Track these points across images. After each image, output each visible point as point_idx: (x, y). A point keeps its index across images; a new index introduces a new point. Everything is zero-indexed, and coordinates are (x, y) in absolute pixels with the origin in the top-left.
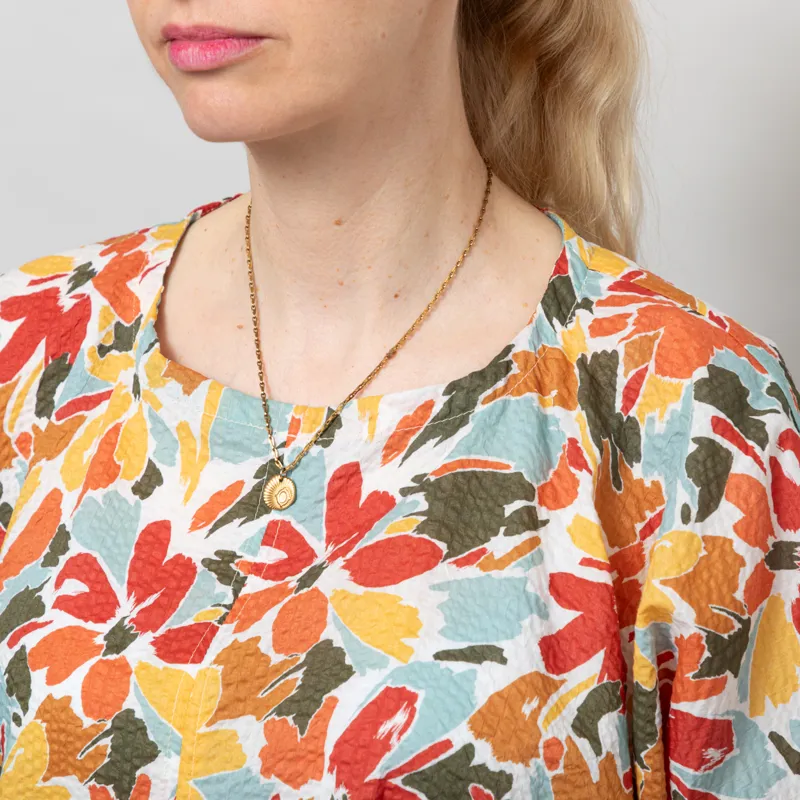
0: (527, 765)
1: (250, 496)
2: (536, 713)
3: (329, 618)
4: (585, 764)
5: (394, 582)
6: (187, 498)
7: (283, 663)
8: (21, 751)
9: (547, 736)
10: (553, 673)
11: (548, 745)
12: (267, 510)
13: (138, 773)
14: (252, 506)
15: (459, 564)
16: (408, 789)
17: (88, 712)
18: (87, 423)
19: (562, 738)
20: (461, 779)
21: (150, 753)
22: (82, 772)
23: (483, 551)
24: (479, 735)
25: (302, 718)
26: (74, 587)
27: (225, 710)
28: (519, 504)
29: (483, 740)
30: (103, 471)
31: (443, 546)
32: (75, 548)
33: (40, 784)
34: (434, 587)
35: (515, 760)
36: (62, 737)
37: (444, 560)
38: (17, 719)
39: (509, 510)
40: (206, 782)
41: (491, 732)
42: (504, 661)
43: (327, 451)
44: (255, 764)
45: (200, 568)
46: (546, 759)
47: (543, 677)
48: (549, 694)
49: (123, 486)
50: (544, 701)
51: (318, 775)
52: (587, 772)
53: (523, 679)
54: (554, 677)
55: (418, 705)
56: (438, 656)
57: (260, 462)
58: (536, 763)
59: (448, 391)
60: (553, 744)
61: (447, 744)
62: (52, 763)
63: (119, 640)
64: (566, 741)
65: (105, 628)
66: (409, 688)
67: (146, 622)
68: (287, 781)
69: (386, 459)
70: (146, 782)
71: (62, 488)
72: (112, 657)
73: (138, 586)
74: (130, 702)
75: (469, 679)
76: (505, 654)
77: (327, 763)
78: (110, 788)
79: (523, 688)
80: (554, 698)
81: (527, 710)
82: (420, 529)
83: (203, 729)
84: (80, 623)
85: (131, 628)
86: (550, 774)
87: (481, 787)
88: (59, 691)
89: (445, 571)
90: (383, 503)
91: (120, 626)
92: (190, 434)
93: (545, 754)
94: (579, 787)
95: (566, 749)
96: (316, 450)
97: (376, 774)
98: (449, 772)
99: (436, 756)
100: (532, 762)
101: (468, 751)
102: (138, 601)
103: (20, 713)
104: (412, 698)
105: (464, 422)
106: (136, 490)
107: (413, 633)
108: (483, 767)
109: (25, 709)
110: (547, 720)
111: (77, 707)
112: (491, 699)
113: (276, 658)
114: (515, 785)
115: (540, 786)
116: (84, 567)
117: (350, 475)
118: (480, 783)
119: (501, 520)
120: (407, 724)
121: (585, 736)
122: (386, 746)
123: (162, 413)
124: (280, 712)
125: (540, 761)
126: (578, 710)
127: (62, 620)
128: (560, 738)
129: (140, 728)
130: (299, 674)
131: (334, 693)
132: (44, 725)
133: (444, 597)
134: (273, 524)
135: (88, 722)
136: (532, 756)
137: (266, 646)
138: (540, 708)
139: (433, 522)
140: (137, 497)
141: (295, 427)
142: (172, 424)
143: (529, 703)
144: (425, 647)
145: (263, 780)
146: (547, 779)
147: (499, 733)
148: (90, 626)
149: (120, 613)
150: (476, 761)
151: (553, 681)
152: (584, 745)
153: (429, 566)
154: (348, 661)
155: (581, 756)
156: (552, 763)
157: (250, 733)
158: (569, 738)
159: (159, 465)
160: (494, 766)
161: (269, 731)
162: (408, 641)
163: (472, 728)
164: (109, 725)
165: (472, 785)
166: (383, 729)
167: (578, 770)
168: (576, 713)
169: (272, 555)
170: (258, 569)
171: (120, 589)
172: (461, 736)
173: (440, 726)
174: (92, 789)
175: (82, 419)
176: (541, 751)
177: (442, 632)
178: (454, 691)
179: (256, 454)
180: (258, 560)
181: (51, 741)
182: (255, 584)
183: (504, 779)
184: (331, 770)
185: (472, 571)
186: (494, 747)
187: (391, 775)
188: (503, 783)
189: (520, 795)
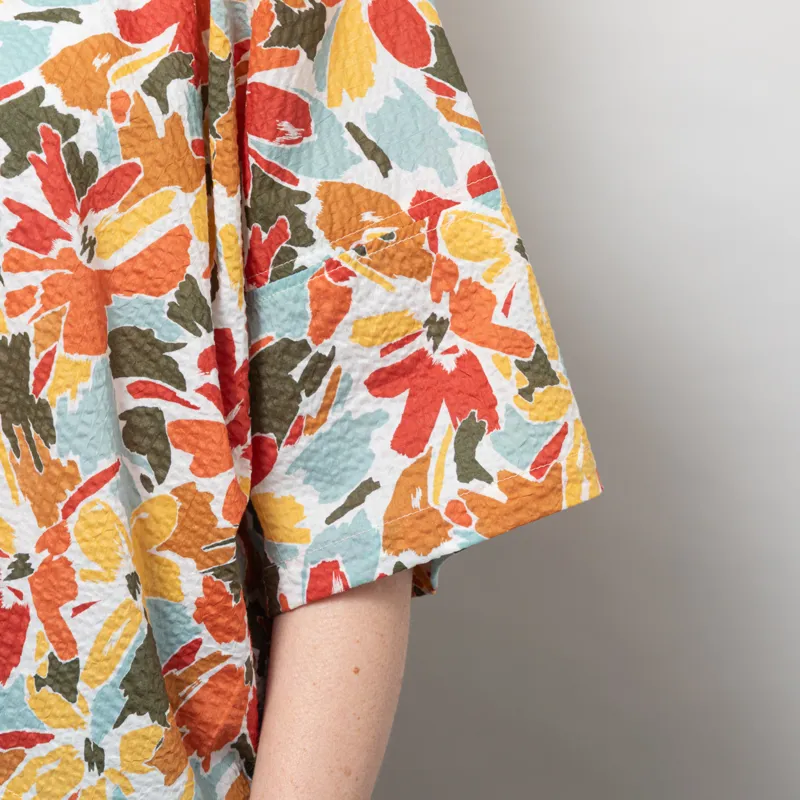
0: (95, 113)
2: (105, 68)
4: (151, 119)
9: (114, 88)
10: (128, 40)
11: (115, 97)
19: (130, 93)
20: (30, 118)
24: (50, 80)
29: (54, 85)
35: (82, 106)
41: (62, 79)
42: (79, 21)
46: (114, 111)
47: (117, 40)
48: (121, 56)
50: (115, 59)
52: (151, 127)
53: (95, 37)
54: (129, 44)
56: (19, 17)
58: (103, 113)
60: (120, 96)
61: (19, 86)
64: (134, 96)
75: (45, 35)
76: (80, 16)
79: (96, 45)
80: (126, 60)
81: (97, 63)
86: (117, 126)
87: (49, 126)
93: (112, 105)
94: (145, 141)
95: (133, 103)
98: (20, 111)
99: (8, 96)
100: (100, 111)
101: (38, 93)
108: (52, 108)
110: (116, 75)
112: (64, 52)
114: (81, 129)
115: (106, 136)
118: (49, 123)
121: (153, 96)
125: (108, 112)
126: (150, 75)
128: (127, 91)
136: (100, 106)
138: (110, 64)
143: (100, 58)
146: (114, 131)
147: (70, 80)
150: (45, 104)
151: (127, 47)
152: (151, 103)
155: (148, 112)
156: (119, 115)
158: (137, 94)
160: (63, 109)
163: (43, 73)
165: (41, 124)
167: (144, 124)
168: (147, 77)
172: (32, 80)
173: (13, 71)
176: (109, 102)
178: (28, 42)
183: (71, 122)
186: (64, 92)
188: (70, 125)
189: (86, 140)
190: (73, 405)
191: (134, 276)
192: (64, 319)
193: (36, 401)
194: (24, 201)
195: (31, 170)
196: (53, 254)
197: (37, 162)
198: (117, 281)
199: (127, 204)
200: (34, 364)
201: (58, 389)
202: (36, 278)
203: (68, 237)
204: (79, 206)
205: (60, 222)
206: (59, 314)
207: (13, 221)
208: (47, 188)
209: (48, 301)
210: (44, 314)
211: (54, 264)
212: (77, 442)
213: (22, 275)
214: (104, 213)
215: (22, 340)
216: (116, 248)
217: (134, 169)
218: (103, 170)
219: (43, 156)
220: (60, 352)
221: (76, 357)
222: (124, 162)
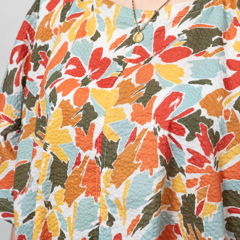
0: (218, 118)
1: (129, 39)
2: (221, 101)
3: (154, 72)
4: (237, 118)
5: (176, 61)
6: (108, 40)
7: (139, 87)
8: (53, 118)
9: (225, 108)
10: (227, 90)
11: (225, 111)
12: (134, 43)
13: (91, 123)
14: (129, 42)
15: (197, 56)
16: (179, 123)
17: (75, 104)
18: (76, 21)
19: (230, 109)
20: (197, 121)
21: (95, 116)
22: (73, 124)
23: (205, 52)
24: (203, 107)
25: (145, 103)
26: (72, 67)
27: (120, 102)
28: (217, 37)
29: (204, 109)
30: (82, 33)
31: (192, 50)
32: (72, 56)
33: (60, 129)
34: (189, 62)
35: (214, 116)
36: (67, 113)
37: (192, 54)
38: (52, 109)
39: (213, 39)
40: (113, 124)
41: (207, 106)
42: (211, 84)
43: (154, 23)
44: (129, 117)
45: (112, 61)
46: (225, 116)
47: (224, 90)
48: (226, 96)
49: (88, 38)
50: (224, 98)
51: (150, 120)
52: (238, 121)
53: (217, 90)
54: (228, 91)
55: (183, 97)
56: (190, 83)
57: (132, 28)
58: (221, 117)
59: (194, 4)
60: (227, 111)
61: (192, 109)
62: (64, 122)
63: (86, 82)
64: (231, 110)
65: (81, 79)
66: (180, 92)
67: (94, 77)
68: (140, 123)
69: (173, 25)
70: (94, 125)
71: (68, 41)
72: (83, 87)
73: (92, 66)
74: (89, 100)
75: (200, 89)
76: (212, 82)
77: (153, 116)
78: (82, 128)
79: (218, 93)
80: (227, 97)
81: (219, 100)
82: (184, 45)
83: (113, 108)
84: (73, 77)
85: (90, 78)
86: (226, 121)
87: (203, 123)
88: (66, 98)
89: (192, 57)
90: (172, 39)
91: (86, 78)
92: (110, 21)
93: (224, 114)
94: (235, 126)
95: (231, 113)
96: (151, 23)
97: (169, 118)
98: (193, 118)
99: (189, 113)
100: (220, 117)
101: (199, 112)
102: (92, 71)
103: (53, 106)
104: (181, 95)
105: (199, 13)
106: (92, 39)
107: (182, 76)
108: (204, 117)
109: (55, 105)
110: (225, 104)
111: (72, 103)
112: (207, 96)
113: (137, 85)
114: (214, 124)
115: (222, 125)
116: (75, 61)
117: (161, 30)
118: (203, 122)
119: (211, 42)
120: (179, 103)
121: (238, 110)
122: (172, 109)
123: (101, 15)
124: (137, 101)
125: (223, 117)
126: (235, 102)
127: (68, 77)
128: (229, 109)
129: (92, 108)
130: (144, 90)
131: (155, 95)
132: (61, 109)
133: (192, 65)
134: (136, 47)
135: (75, 107)
136: (220, 115)
137: (133, 81)
138: (223, 99)
139: (189, 43)
140: (92, 41)
141: (144, 16)
142: (104, 18)
143: (219, 98)
144: (185, 80)
145: (132, 123)
146: (225, 123)
147: (209, 107)
148: (77, 78)
149: (86, 74)
150: (202, 115)
151: (227, 92)
152: (237, 112)
153: (187, 56)
154: (160, 85)
155: (236, 116)
156: (226, 117)
157: (128, 109)
158: (232, 110)
159: (99, 31)
160: (208, 117)
161: (134, 107)
162: (180, 78)
163: (200, 105)
164: (82, 107)
165: (200, 123)
166: (171, 105)
167: (235, 120)
168: (235, 103)
169: (135, 56)
170: (131, 61)
171: (86, 67)
172: (197, 107)
173: (190, 104)
174: (76, 129)
175: (75, 20)
176: (223, 113)
177: (191, 76)
178: (195, 93)
179: (131, 26)
180: (131, 58)
181: (63, 114)
182: (130, 65)
183: (211, 121)
184: (154, 118)
185: (201, 58)
186: (208, 111)
187: (174, 119)
188: (210, 123)
189: (216, 127)
190: (210, 220)
191: (231, 173)
192: (208, 190)
193: (197, 217)
194: (194, 149)
195: (197, 139)
196: (204, 168)
197: (199, 136)
198: (226, 175)
199: (229, 148)
200: (196, 205)
201: (205, 214)
202: (198, 176)
203: (209, 162)
204: (214, 151)
205: (207, 157)
206: (206, 189)
207: (190, 156)
208: (202, 145)
209: (202, 184)
210: (201, 188)
211: (204, 171)
212: (211, 232)
213: (193, 174)
214: (221, 151)
215: (192, 197)
216: (225, 163)
217: (232, 136)
218: (221, 137)
219: (201, 134)
220: (206, 201)
221: (212, 203)
222: (228, 133)
